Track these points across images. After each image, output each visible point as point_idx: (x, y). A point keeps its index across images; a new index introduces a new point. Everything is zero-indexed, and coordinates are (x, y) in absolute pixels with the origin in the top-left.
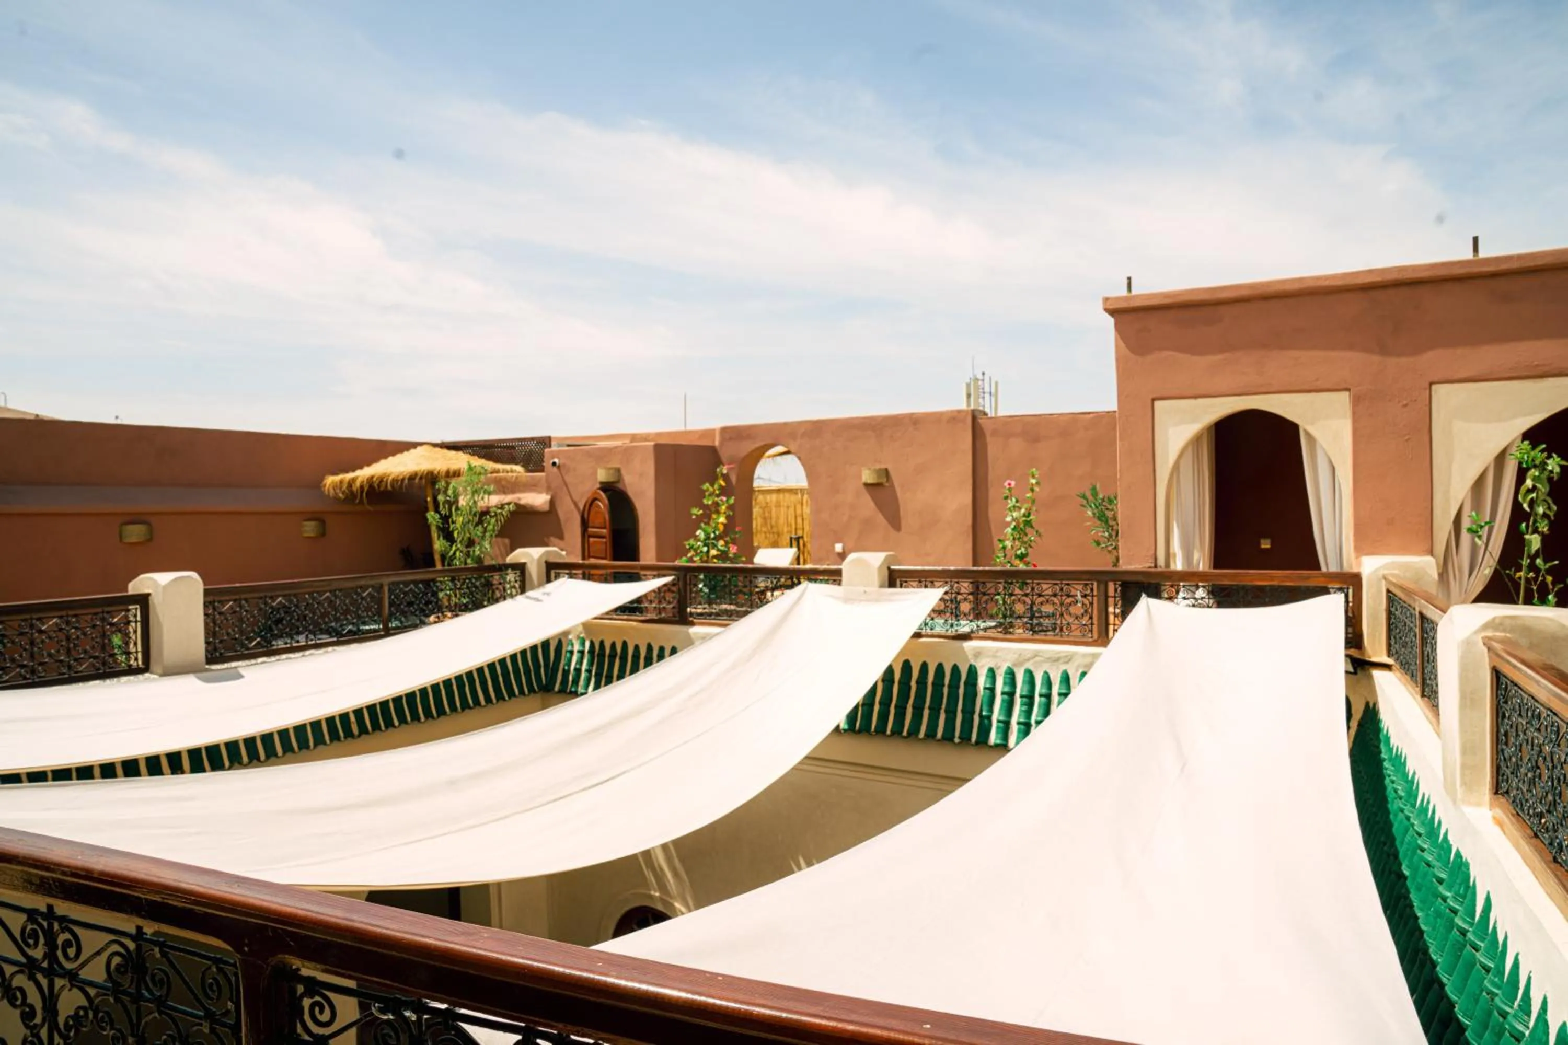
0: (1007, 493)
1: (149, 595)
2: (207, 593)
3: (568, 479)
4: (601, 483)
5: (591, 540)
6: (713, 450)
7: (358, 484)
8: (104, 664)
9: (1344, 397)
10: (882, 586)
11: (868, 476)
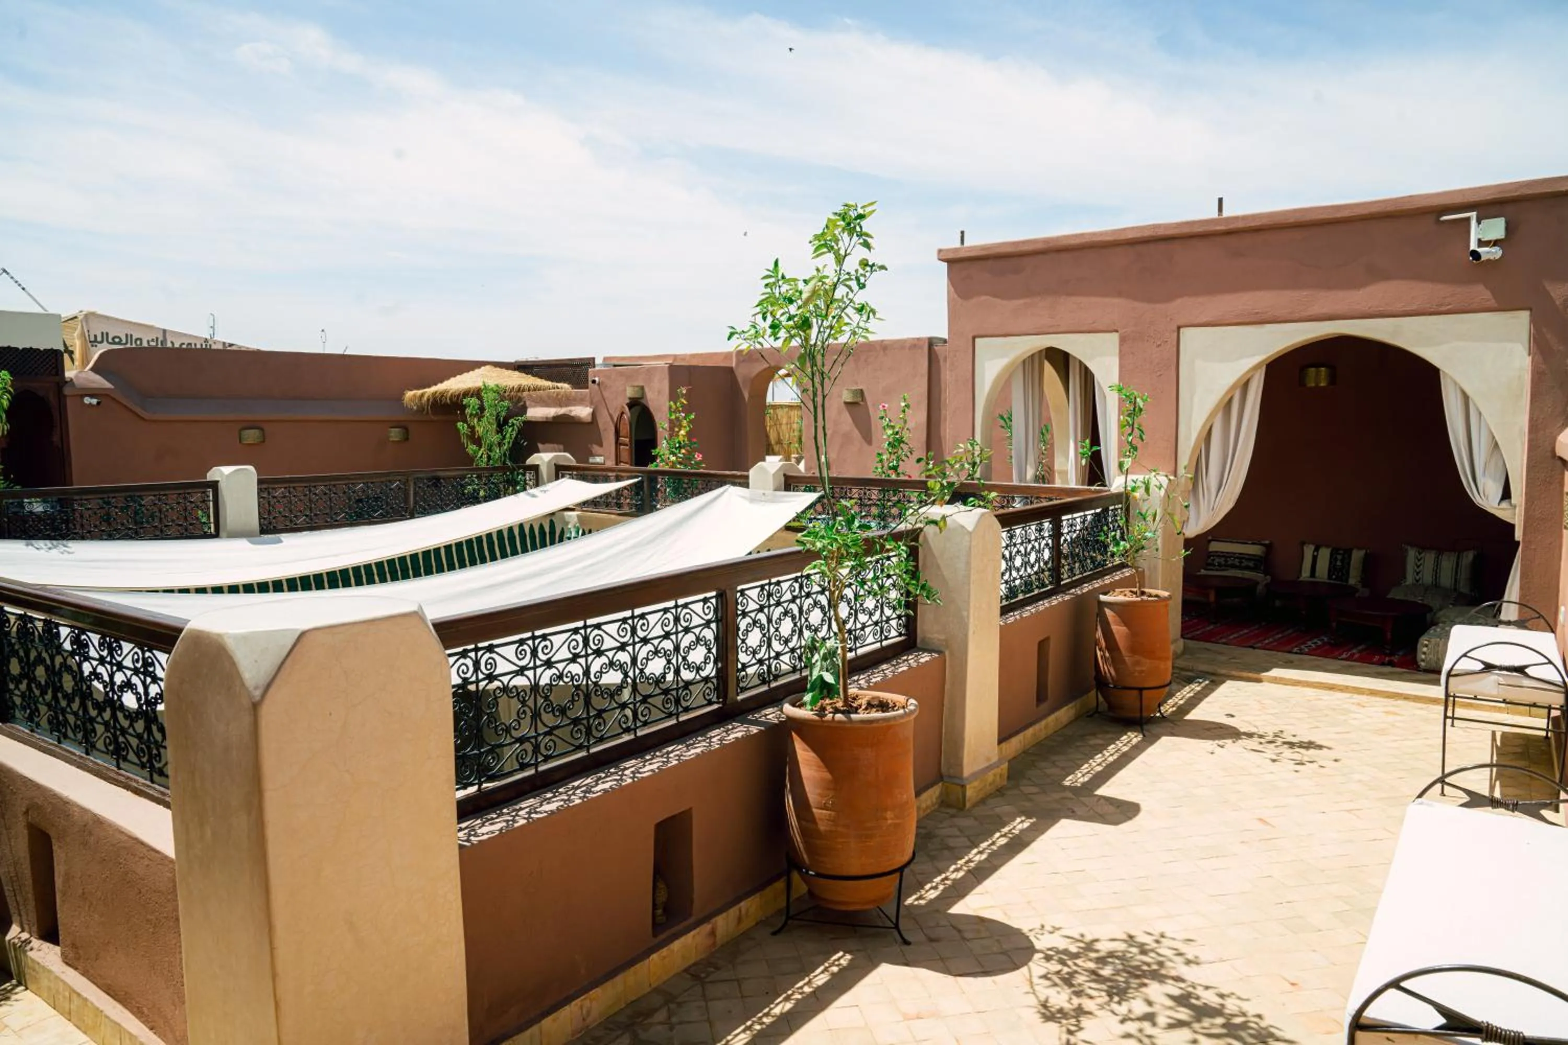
0: (882, 414)
1: (218, 482)
2: (260, 482)
3: (606, 394)
4: (630, 398)
5: (622, 447)
6: (730, 370)
7: (425, 398)
8: (186, 530)
9: (1114, 338)
10: (776, 490)
11: (847, 397)
